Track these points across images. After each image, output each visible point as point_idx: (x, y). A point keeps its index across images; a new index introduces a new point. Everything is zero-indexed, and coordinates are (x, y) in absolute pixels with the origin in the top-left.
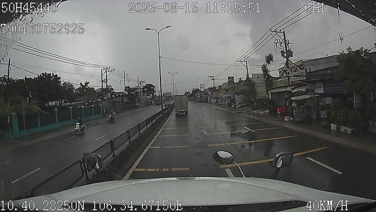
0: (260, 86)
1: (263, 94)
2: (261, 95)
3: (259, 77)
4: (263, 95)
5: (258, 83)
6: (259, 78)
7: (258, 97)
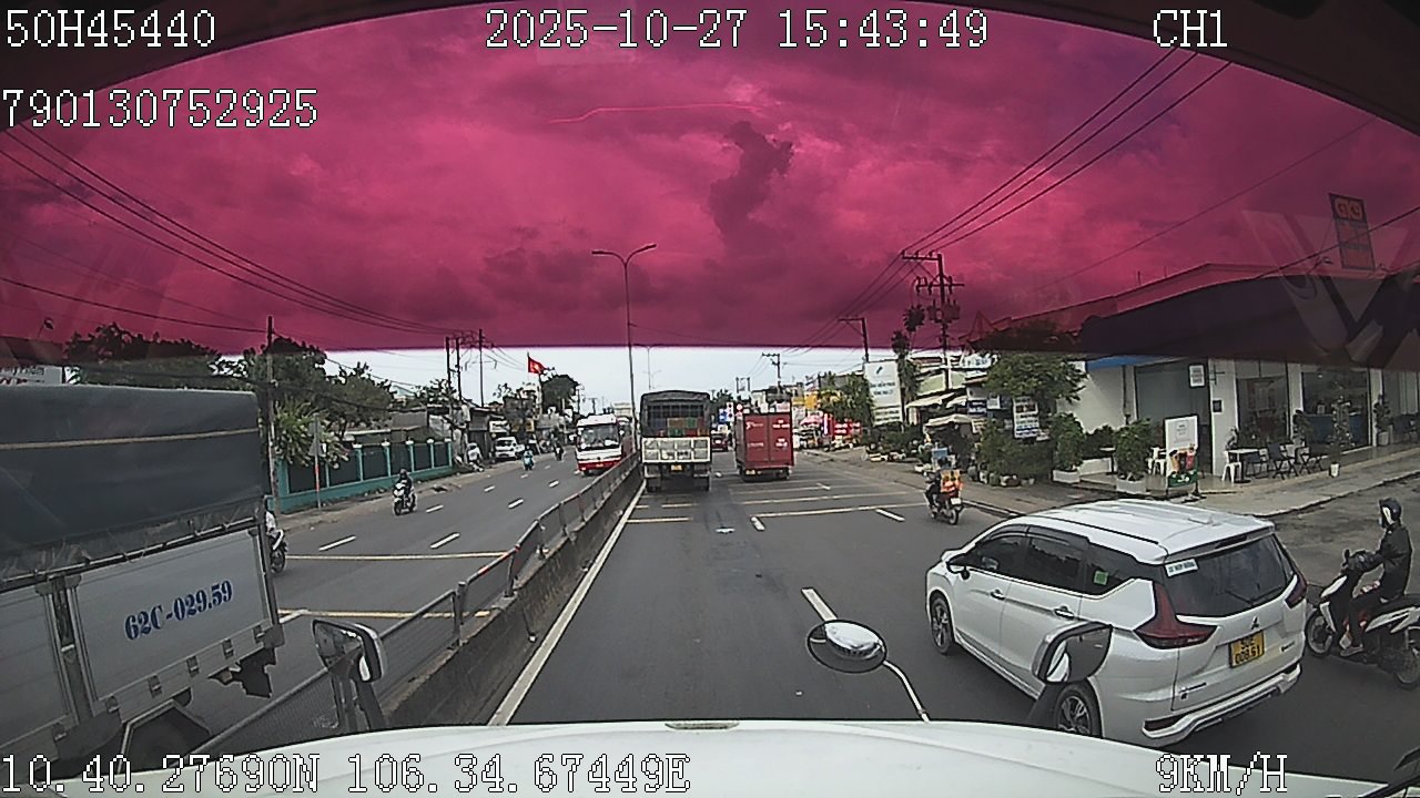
0: (885, 393)
1: (892, 412)
2: (887, 416)
3: (881, 368)
4: (893, 415)
5: (880, 385)
6: (881, 372)
7: (879, 420)
